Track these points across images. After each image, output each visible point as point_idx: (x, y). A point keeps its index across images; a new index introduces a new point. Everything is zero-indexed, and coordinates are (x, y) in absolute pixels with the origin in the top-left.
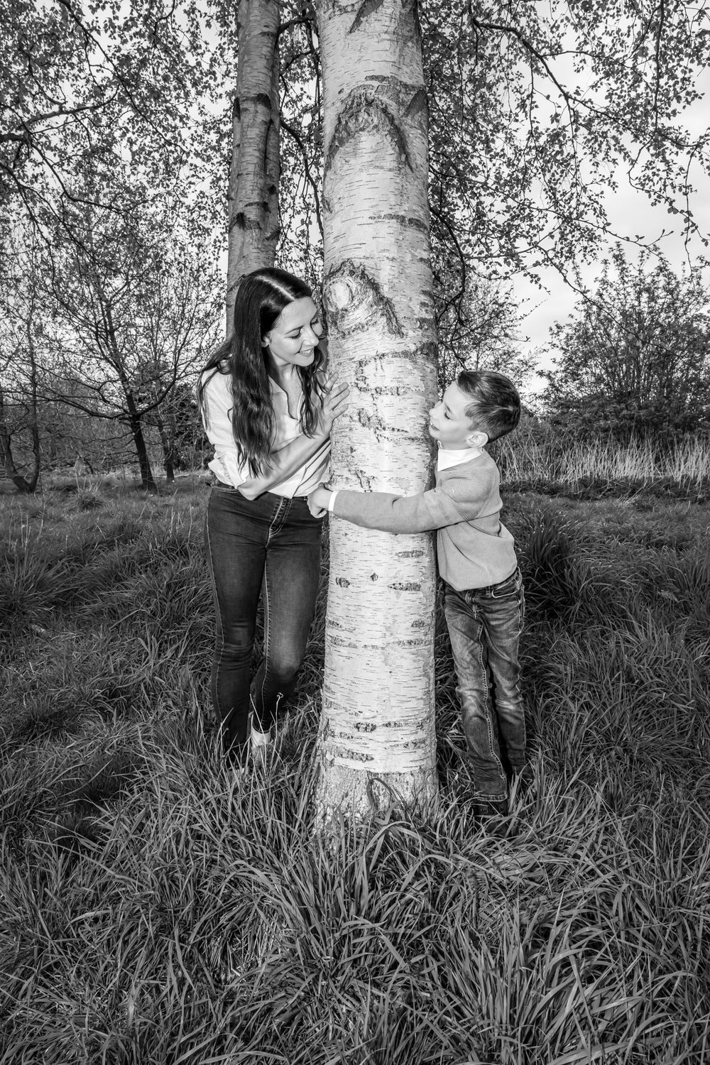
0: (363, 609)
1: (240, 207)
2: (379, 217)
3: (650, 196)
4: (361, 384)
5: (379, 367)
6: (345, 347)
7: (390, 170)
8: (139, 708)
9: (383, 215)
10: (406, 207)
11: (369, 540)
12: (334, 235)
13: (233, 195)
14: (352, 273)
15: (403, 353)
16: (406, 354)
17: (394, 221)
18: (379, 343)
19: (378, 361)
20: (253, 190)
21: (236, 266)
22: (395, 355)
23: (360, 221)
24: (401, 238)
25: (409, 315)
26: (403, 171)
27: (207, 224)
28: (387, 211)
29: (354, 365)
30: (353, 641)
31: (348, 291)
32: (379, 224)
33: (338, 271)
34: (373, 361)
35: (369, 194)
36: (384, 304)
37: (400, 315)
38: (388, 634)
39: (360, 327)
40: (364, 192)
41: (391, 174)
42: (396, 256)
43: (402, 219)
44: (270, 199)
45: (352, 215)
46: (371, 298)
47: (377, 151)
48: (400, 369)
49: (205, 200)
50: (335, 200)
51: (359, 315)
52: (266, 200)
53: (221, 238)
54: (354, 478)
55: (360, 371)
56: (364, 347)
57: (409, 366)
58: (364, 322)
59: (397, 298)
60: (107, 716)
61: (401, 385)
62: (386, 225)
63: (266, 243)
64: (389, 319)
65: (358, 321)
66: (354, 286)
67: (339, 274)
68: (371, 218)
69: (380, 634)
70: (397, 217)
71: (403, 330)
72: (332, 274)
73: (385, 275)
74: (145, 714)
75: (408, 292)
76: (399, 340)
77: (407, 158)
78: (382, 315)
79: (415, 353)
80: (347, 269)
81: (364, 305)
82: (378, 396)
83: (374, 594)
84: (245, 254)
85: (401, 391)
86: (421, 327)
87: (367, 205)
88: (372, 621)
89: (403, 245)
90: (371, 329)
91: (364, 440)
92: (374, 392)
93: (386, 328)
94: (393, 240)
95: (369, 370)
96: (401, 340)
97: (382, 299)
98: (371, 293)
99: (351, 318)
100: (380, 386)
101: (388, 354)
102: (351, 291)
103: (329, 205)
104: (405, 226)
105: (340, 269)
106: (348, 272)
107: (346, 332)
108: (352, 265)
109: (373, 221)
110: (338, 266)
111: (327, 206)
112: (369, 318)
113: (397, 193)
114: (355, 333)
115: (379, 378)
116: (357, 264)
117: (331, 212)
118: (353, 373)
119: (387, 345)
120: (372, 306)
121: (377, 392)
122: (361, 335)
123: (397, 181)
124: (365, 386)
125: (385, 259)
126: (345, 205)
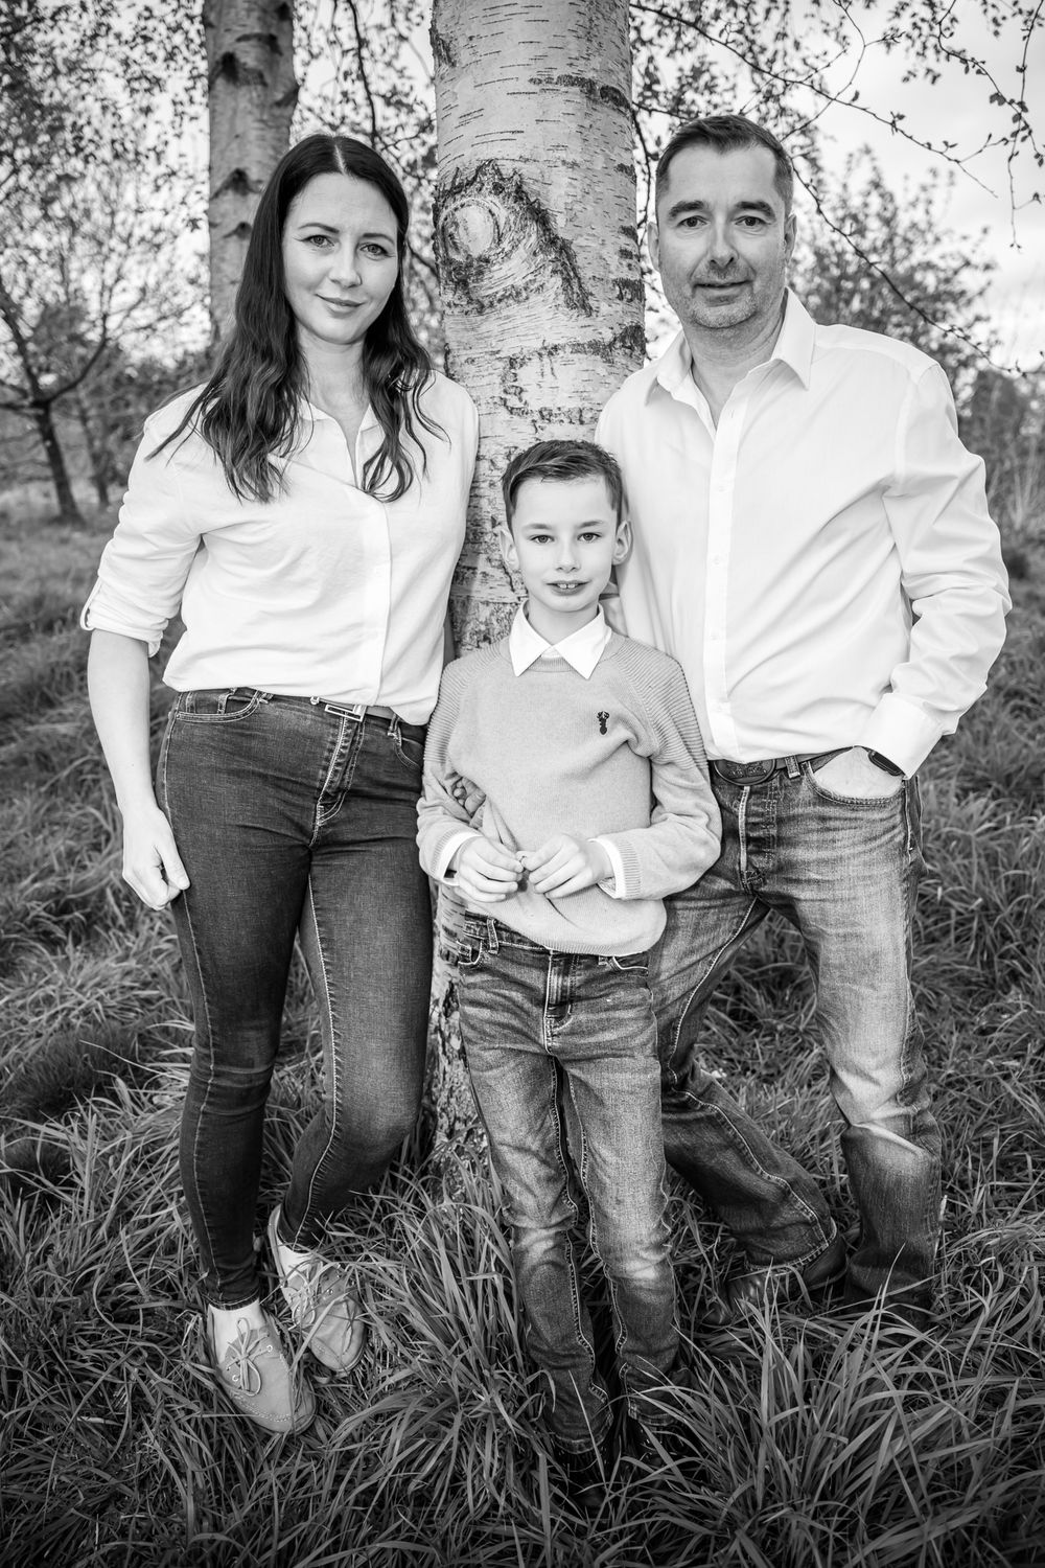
1: (228, 43)
2: (549, 80)
3: (967, 70)
4: (513, 401)
5: (547, 371)
6: (484, 328)
8: (107, 928)
9: (555, 75)
10: (596, 62)
12: (461, 111)
13: (212, 17)
14: (498, 189)
15: (590, 345)
16: (596, 347)
17: (576, 89)
18: (547, 325)
19: (546, 359)
20: (249, 10)
21: (222, 152)
22: (578, 348)
23: (512, 86)
24: (587, 123)
25: (600, 273)
27: (157, 69)
28: (563, 70)
29: (500, 365)
31: (491, 223)
32: (548, 95)
33: (470, 183)
34: (536, 359)
35: (531, 32)
36: (558, 249)
37: (586, 273)
39: (515, 295)
40: (518, 28)
42: (579, 160)
43: (588, 87)
44: (280, 29)
45: (497, 72)
46: (534, 237)
48: (586, 376)
49: (151, 24)
50: (462, 42)
51: (512, 270)
52: (273, 31)
53: (184, 97)
54: (499, 573)
55: (510, 378)
56: (518, 331)
57: (602, 368)
58: (520, 283)
59: (581, 241)
60: (54, 944)
61: (587, 405)
62: (562, 98)
63: (277, 111)
64: (567, 280)
65: (509, 282)
66: (502, 214)
67: (473, 189)
68: (533, 81)
70: (580, 82)
71: (591, 302)
72: (457, 190)
73: (557, 195)
74: (118, 938)
75: (599, 230)
76: (583, 320)
78: (554, 272)
79: (611, 345)
80: (488, 180)
81: (522, 252)
82: (544, 424)
84: (239, 130)
85: (587, 416)
86: (621, 297)
87: (526, 53)
89: (591, 137)
90: (534, 298)
92: (537, 417)
93: (562, 298)
94: (574, 127)
95: (527, 375)
96: (588, 321)
97: (553, 241)
98: (533, 228)
99: (497, 275)
100: (549, 405)
101: (564, 347)
102: (497, 225)
103: (448, 50)
104: (595, 101)
105: (474, 179)
106: (491, 186)
107: (486, 302)
108: (498, 172)
109: (536, 88)
110: (469, 174)
111: (444, 53)
112: (531, 277)
113: (581, 33)
114: (503, 304)
115: (546, 390)
116: (507, 171)
117: (453, 65)
118: (498, 380)
119: (562, 329)
120: (535, 254)
121: (543, 417)
122: (514, 309)
123: (582, 9)
124: (521, 405)
125: (559, 163)
126: (481, 51)
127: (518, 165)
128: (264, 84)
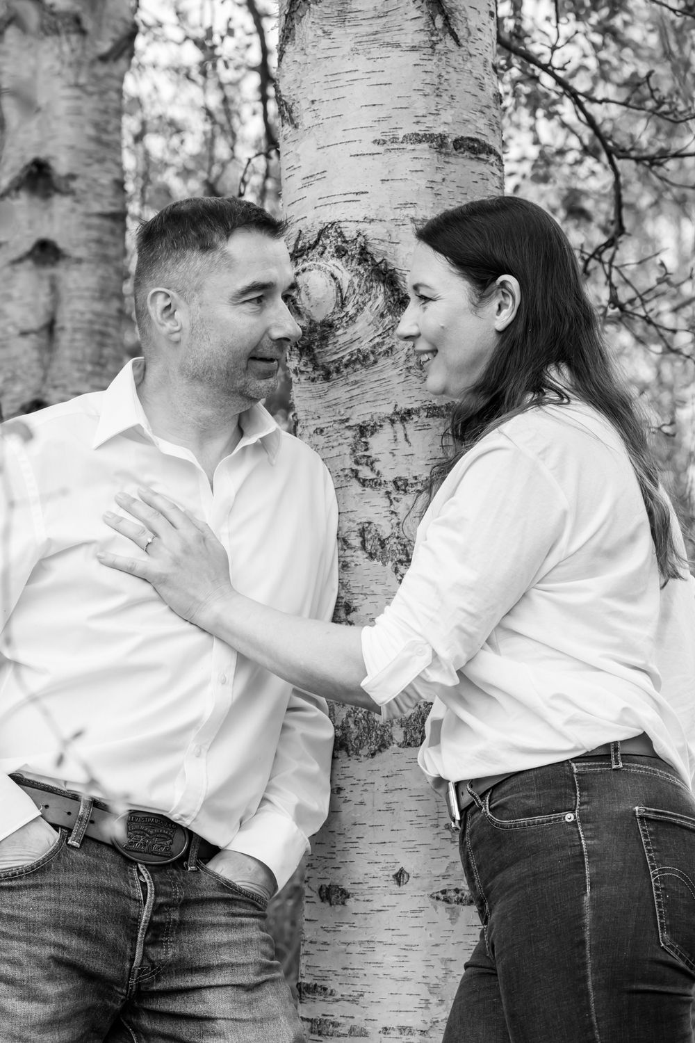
0: (378, 948)
2: (394, 140)
4: (365, 472)
5: (400, 436)
6: (331, 395)
7: (414, 49)
9: (400, 134)
10: (447, 116)
11: (389, 798)
12: (305, 172)
14: (340, 252)
17: (425, 145)
18: (399, 389)
19: (398, 426)
22: (434, 411)
23: (355, 147)
24: (438, 177)
26: (439, 47)
28: (410, 128)
29: (350, 434)
30: (358, 1021)
31: (333, 287)
32: (393, 155)
33: (312, 247)
34: (387, 425)
35: (372, 96)
38: (434, 1000)
39: (362, 360)
40: (360, 93)
41: (415, 57)
43: (439, 143)
45: (338, 135)
46: (381, 300)
47: (385, 14)
50: (304, 105)
51: (357, 334)
55: (361, 447)
56: (368, 397)
58: (367, 346)
62: (409, 156)
65: (355, 347)
66: (345, 277)
67: (315, 253)
68: (377, 142)
69: (416, 1001)
70: (429, 138)
72: (300, 251)
73: (406, 254)
77: (447, 19)
80: (330, 243)
81: (368, 315)
82: (399, 495)
83: (403, 915)
87: (369, 116)
88: (398, 973)
89: (445, 190)
90: (383, 361)
91: (374, 587)
92: (391, 488)
94: (423, 183)
95: (379, 444)
97: (402, 302)
98: (380, 290)
99: (342, 340)
100: (404, 475)
101: (417, 412)
102: (340, 289)
103: (290, 112)
104: (447, 154)
105: (317, 242)
106: (333, 250)
107: (332, 368)
108: (341, 234)
109: (381, 149)
110: (311, 237)
111: (287, 114)
112: (378, 340)
113: (428, 90)
114: (350, 370)
115: (400, 458)
116: (350, 233)
117: (296, 127)
118: (348, 451)
119: (415, 393)
120: (382, 316)
121: (398, 488)
122: (361, 374)
123: (428, 68)
124: (372, 476)
125: (408, 221)
126: (323, 115)
127: (361, 226)
128: (83, 32)
